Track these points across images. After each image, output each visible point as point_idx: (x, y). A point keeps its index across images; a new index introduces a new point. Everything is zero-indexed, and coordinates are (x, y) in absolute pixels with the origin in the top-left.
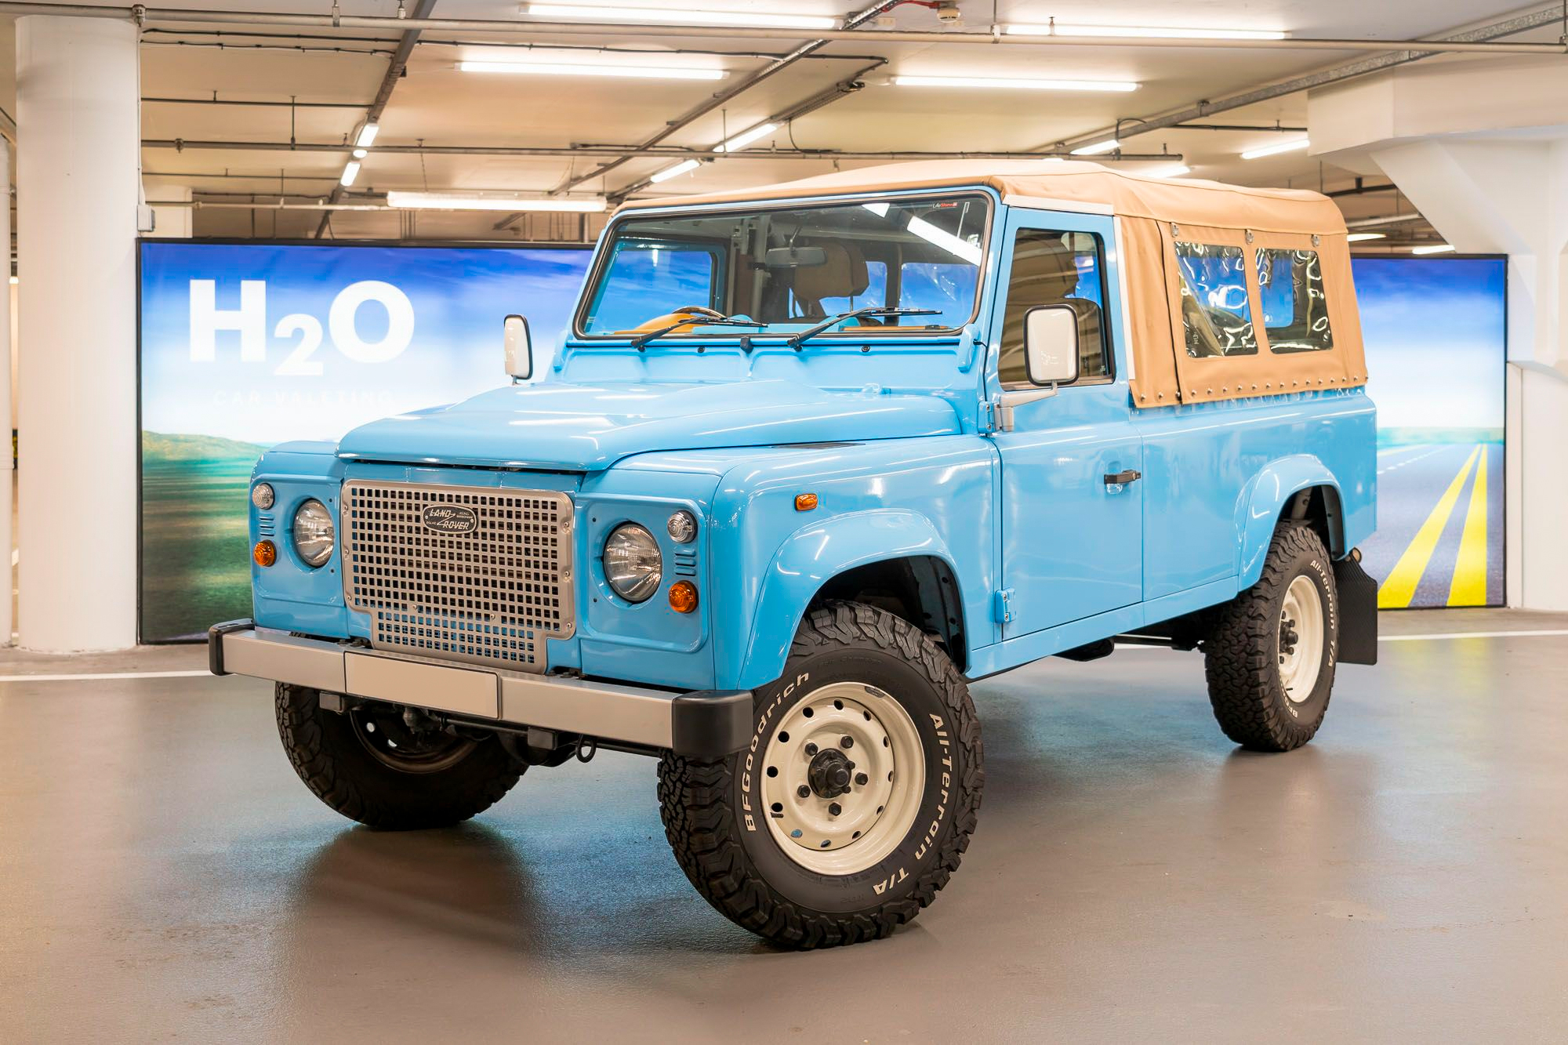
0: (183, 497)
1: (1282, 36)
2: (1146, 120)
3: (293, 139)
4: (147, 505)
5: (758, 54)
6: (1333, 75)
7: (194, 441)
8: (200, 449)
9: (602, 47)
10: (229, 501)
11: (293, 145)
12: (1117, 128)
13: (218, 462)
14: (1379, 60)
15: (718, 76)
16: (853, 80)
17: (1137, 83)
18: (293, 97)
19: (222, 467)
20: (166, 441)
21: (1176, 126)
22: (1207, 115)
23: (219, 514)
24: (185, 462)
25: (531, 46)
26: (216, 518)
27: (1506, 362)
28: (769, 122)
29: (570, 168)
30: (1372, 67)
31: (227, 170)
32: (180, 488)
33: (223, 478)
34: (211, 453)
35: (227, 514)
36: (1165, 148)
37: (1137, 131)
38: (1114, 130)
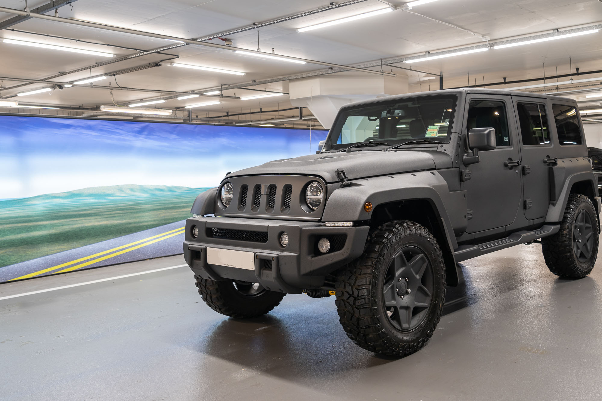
2: (231, 85)
5: (137, 49)
6: (304, 76)
9: (78, 40)
12: (221, 87)
14: (320, 72)
15: (111, 56)
16: (159, 63)
17: (244, 73)
21: (240, 88)
22: (256, 85)
28: (104, 75)
30: (318, 74)
36: (235, 95)
37: (227, 89)
38: (220, 87)
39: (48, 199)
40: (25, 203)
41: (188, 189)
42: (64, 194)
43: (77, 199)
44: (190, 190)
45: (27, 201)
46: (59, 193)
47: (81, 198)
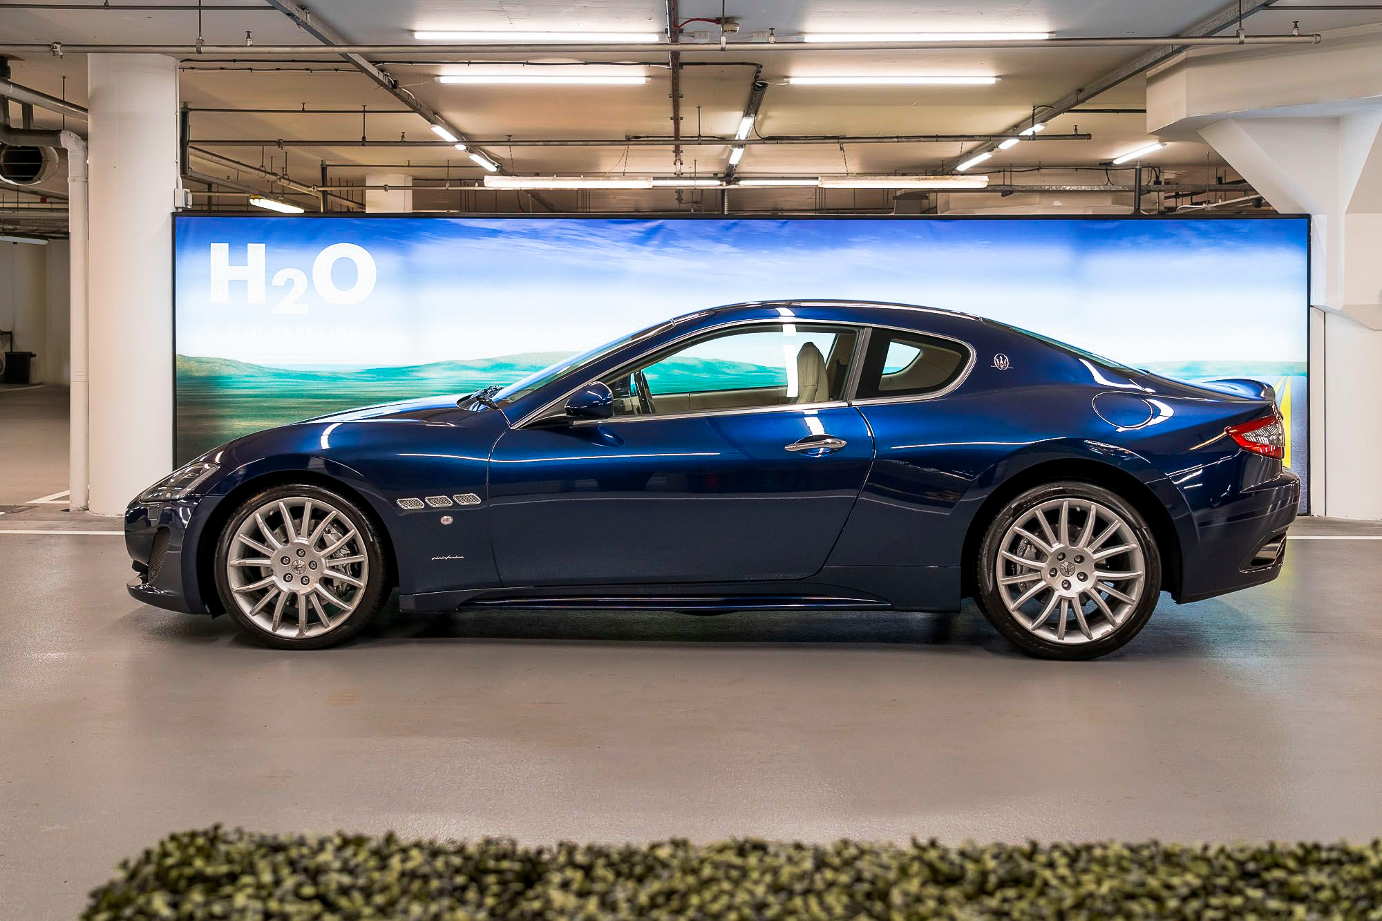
0: (205, 404)
1: (1047, 36)
2: (1054, 106)
3: (364, 138)
4: (179, 409)
5: (649, 64)
7: (213, 363)
8: (217, 368)
10: (239, 407)
11: (364, 142)
12: (1034, 113)
13: (231, 378)
16: (755, 81)
17: (995, 77)
18: (364, 106)
19: (234, 382)
20: (192, 362)
22: (1083, 101)
23: (232, 417)
24: (208, 378)
25: (469, 63)
26: (229, 420)
27: (1309, 306)
28: (745, 116)
29: (625, 155)
31: (409, 161)
32: (203, 397)
33: (234, 390)
34: (226, 371)
35: (239, 417)
36: (1076, 129)
37: (1049, 116)
39: (453, 369)
40: (414, 374)
41: (755, 369)
42: (482, 362)
43: (506, 373)
44: (761, 372)
45: (418, 371)
46: (472, 361)
47: (513, 373)
